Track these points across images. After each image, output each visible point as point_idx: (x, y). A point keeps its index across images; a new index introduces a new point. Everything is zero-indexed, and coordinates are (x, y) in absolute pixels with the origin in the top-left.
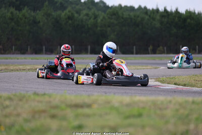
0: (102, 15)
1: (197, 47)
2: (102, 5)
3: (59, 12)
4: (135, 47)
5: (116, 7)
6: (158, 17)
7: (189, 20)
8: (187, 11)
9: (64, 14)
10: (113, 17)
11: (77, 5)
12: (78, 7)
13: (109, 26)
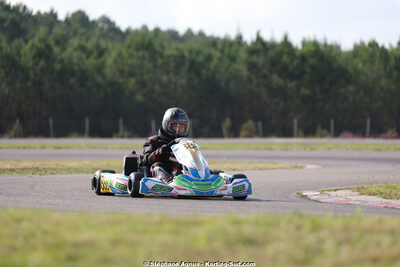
1: (332, 122)
7: (311, 61)
8: (304, 43)
10: (142, 53)
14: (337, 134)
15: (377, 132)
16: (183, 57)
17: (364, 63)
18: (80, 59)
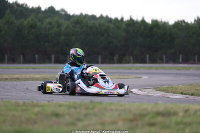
2: (63, 13)
4: (100, 57)
5: (77, 16)
6: (124, 26)
7: (155, 29)
8: (153, 21)
10: (78, 26)
13: (73, 35)
14: (167, 62)
16: (96, 27)
17: (179, 30)
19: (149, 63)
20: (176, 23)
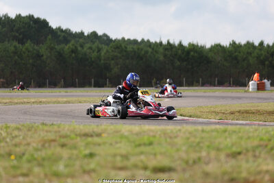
0: (105, 48)
1: (201, 80)
2: (105, 38)
3: (62, 46)
5: (119, 41)
6: (161, 50)
7: (192, 53)
8: (190, 44)
9: (67, 48)
10: (117, 50)
11: (80, 38)
12: (81, 40)
13: (113, 59)
14: (203, 85)
15: (221, 84)
16: (135, 52)
17: (215, 54)
18: (90, 53)
19: (186, 86)
20: (212, 46)
